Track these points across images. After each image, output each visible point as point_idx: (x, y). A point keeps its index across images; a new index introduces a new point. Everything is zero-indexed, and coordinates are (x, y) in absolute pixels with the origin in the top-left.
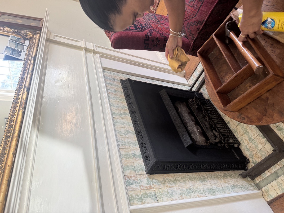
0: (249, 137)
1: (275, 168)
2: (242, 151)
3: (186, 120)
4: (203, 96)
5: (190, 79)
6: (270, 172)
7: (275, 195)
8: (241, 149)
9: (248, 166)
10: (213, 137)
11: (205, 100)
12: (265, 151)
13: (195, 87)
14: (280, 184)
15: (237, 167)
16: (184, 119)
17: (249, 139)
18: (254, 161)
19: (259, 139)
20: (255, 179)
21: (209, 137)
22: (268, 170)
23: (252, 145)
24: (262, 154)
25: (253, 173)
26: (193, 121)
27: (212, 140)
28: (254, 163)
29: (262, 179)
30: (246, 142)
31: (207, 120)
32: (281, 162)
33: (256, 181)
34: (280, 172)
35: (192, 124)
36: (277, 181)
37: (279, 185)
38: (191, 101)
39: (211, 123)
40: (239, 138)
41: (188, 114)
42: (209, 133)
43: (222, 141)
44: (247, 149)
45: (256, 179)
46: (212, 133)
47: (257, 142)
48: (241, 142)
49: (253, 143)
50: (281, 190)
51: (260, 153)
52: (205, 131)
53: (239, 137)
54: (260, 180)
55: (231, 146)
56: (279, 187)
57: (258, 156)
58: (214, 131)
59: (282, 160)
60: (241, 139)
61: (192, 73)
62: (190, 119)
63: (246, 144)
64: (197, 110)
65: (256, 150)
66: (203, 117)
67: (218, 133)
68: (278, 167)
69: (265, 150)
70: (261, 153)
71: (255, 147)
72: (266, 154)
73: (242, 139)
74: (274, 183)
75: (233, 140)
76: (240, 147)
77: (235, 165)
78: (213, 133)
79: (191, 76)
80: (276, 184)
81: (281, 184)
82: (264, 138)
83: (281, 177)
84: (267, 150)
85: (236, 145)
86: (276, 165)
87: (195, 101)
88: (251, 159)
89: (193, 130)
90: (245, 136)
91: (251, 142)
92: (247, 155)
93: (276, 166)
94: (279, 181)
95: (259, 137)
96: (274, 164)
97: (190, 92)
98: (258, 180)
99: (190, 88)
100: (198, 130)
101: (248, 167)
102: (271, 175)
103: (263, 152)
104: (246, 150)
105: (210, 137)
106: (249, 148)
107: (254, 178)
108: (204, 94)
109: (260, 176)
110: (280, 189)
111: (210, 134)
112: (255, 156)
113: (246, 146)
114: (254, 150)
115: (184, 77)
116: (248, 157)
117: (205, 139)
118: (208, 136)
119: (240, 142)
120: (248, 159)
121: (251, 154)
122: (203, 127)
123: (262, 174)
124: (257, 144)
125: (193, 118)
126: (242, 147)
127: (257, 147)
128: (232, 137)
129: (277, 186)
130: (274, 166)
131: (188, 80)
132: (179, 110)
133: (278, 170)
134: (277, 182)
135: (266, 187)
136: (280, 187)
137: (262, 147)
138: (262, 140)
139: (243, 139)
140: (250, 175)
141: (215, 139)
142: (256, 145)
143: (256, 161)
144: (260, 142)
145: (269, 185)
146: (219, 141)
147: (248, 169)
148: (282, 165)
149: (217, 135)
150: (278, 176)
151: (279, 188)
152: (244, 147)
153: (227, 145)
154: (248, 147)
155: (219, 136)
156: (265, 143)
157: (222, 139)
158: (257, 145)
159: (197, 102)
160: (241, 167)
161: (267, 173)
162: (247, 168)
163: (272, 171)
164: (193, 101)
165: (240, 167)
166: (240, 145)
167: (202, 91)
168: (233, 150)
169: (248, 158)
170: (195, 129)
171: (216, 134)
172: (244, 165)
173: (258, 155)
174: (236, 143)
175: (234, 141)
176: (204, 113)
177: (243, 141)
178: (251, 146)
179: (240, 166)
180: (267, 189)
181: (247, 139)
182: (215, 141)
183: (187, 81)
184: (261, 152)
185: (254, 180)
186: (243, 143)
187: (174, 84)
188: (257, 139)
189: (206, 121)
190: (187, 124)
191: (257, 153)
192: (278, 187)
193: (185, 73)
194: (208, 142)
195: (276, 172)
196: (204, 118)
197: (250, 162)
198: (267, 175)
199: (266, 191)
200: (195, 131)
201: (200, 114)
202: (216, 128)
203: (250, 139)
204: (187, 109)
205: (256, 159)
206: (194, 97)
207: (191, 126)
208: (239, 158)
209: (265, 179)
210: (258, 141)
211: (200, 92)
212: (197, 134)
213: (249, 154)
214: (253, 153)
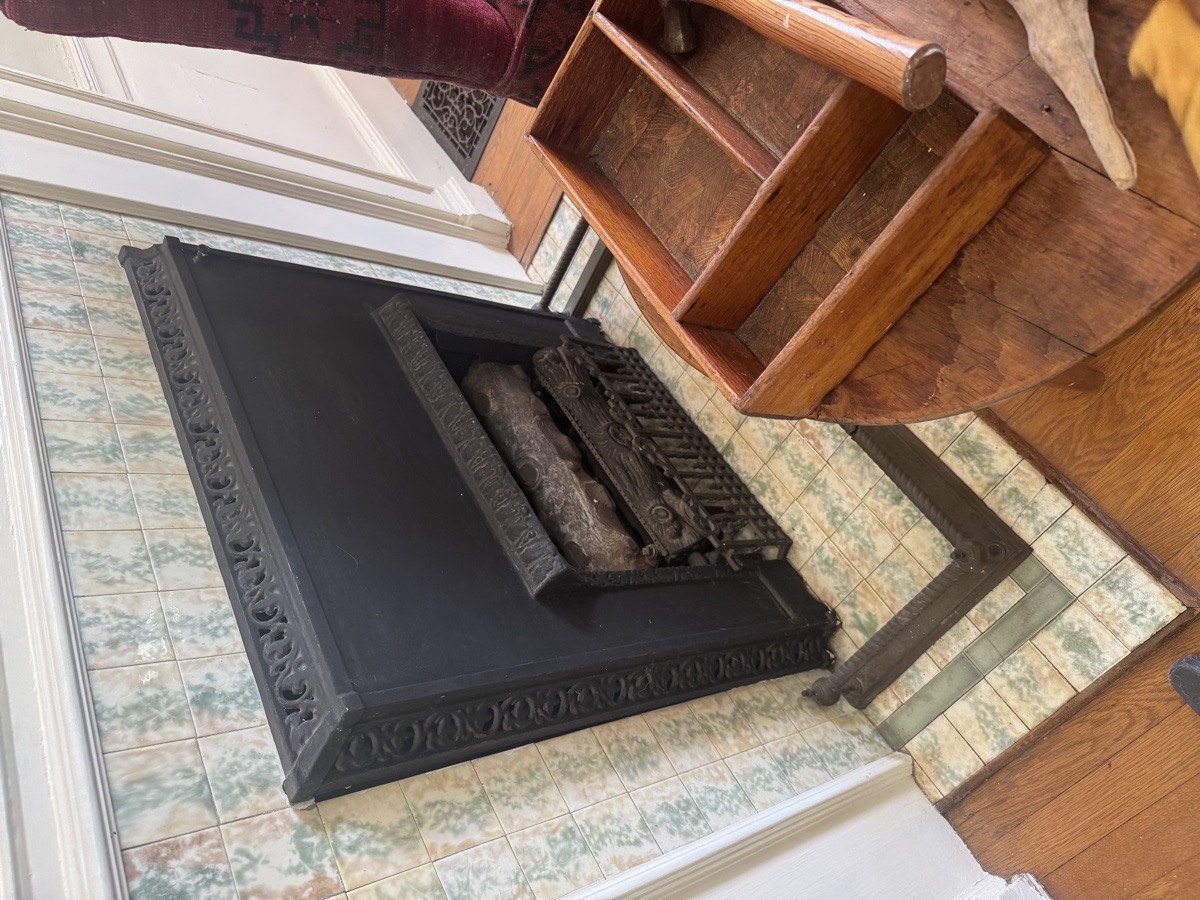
0: (828, 507)
1: (959, 637)
2: (800, 578)
3: (532, 456)
4: (603, 334)
5: (537, 257)
6: (940, 660)
7: (968, 767)
8: (797, 565)
9: (835, 646)
10: (666, 525)
11: (617, 352)
12: (906, 563)
13: (563, 295)
14: (988, 713)
15: (788, 657)
16: (519, 450)
17: (828, 516)
18: (863, 618)
19: (874, 511)
20: (874, 702)
21: (645, 527)
22: (929, 651)
23: (843, 544)
24: (896, 577)
25: (862, 677)
26: (564, 455)
27: (665, 541)
28: (861, 627)
29: (906, 699)
30: (818, 530)
31: (633, 442)
32: (987, 608)
33: (877, 710)
34: (982, 656)
35: (563, 471)
36: (971, 699)
37: (985, 715)
38: (546, 356)
39: (649, 457)
40: (781, 514)
41: (539, 423)
42: (648, 509)
43: (711, 539)
44: (826, 562)
45: (878, 703)
46: (661, 504)
47: (866, 527)
48: (796, 535)
49: (851, 530)
50: (995, 736)
51: (886, 574)
52: (626, 499)
53: (783, 510)
54: (894, 704)
55: (753, 559)
56: (982, 724)
57: (879, 589)
58: (667, 493)
59: (987, 598)
60: (791, 520)
61: (544, 228)
62: (551, 449)
63: (817, 539)
64: (580, 398)
65: (866, 565)
66: (613, 430)
67: (687, 502)
68: (973, 629)
69: (907, 559)
70: (891, 577)
71: (860, 548)
72: (911, 576)
73: (795, 518)
74: (961, 710)
75: (759, 527)
76: (791, 557)
77: (781, 650)
78: (666, 505)
79: (538, 240)
80: (972, 715)
81: (991, 708)
82: (897, 500)
83: (990, 677)
84: (916, 555)
85: (772, 553)
86: (964, 623)
87: (568, 358)
88: (845, 612)
89: (566, 503)
90: (808, 505)
91: (838, 527)
92: (824, 592)
93: (964, 627)
94: (985, 699)
95: (876, 497)
96: (955, 621)
97: (542, 316)
98: (887, 706)
99: (538, 299)
100: (590, 496)
101: (837, 650)
102: (946, 671)
103: (899, 571)
104: (818, 568)
105: (650, 528)
106: (832, 556)
107: (869, 699)
108: (610, 327)
109: (893, 686)
110: (987, 737)
111: (653, 512)
112: (861, 595)
113: (819, 550)
114: (855, 563)
115: (510, 249)
116: (832, 599)
117: (630, 542)
118: (642, 521)
119: (791, 535)
120: (834, 613)
121: (844, 584)
122: (615, 481)
123: (903, 677)
124: (868, 533)
125: (564, 440)
126: (804, 559)
127: (872, 550)
128: (752, 513)
129: (977, 722)
130: (955, 628)
131: (526, 263)
132: (494, 406)
133: (976, 643)
134: (975, 706)
135: (926, 734)
136: (988, 724)
137: (891, 544)
138: (888, 513)
139: (800, 519)
140: (852, 689)
141: (679, 534)
142: (863, 540)
143: (869, 615)
144: (883, 525)
145: (939, 724)
146: (694, 540)
147: (835, 659)
148: (989, 621)
149: (683, 515)
150: (977, 676)
151: (984, 732)
152: (808, 555)
153: (733, 558)
154: (827, 553)
155: (692, 515)
156: (905, 524)
157: (708, 528)
158: (867, 539)
159: (579, 362)
160: (806, 659)
161: (927, 669)
162: (832, 656)
163: (949, 653)
164: (559, 360)
165: (800, 656)
166: (791, 551)
167: (595, 310)
168: (762, 579)
169: (834, 605)
170: (580, 496)
171: (680, 506)
172: (818, 642)
173: (877, 585)
174: (772, 543)
175: (764, 531)
176: (615, 410)
177: (804, 528)
178: (842, 548)
179: (801, 652)
180: (931, 744)
181: (822, 516)
182: (676, 541)
183: (524, 272)
184: (891, 569)
185: (869, 710)
186: (801, 537)
187: (457, 282)
188: (867, 512)
189: (629, 447)
190: (535, 472)
191: (874, 575)
192: (981, 727)
193: (508, 229)
194: (645, 551)
195: (964, 658)
196: (616, 435)
197: (841, 623)
198: (927, 679)
199: (929, 751)
200: (580, 507)
201: (597, 420)
202: (676, 479)
203: (834, 512)
204: (533, 399)
205: (870, 607)
206: (562, 337)
207: (557, 480)
208: (795, 612)
209: (917, 696)
210: (870, 520)
211: (587, 316)
212: (590, 517)
213: (837, 588)
214: (855, 581)
